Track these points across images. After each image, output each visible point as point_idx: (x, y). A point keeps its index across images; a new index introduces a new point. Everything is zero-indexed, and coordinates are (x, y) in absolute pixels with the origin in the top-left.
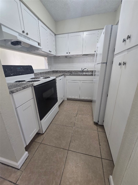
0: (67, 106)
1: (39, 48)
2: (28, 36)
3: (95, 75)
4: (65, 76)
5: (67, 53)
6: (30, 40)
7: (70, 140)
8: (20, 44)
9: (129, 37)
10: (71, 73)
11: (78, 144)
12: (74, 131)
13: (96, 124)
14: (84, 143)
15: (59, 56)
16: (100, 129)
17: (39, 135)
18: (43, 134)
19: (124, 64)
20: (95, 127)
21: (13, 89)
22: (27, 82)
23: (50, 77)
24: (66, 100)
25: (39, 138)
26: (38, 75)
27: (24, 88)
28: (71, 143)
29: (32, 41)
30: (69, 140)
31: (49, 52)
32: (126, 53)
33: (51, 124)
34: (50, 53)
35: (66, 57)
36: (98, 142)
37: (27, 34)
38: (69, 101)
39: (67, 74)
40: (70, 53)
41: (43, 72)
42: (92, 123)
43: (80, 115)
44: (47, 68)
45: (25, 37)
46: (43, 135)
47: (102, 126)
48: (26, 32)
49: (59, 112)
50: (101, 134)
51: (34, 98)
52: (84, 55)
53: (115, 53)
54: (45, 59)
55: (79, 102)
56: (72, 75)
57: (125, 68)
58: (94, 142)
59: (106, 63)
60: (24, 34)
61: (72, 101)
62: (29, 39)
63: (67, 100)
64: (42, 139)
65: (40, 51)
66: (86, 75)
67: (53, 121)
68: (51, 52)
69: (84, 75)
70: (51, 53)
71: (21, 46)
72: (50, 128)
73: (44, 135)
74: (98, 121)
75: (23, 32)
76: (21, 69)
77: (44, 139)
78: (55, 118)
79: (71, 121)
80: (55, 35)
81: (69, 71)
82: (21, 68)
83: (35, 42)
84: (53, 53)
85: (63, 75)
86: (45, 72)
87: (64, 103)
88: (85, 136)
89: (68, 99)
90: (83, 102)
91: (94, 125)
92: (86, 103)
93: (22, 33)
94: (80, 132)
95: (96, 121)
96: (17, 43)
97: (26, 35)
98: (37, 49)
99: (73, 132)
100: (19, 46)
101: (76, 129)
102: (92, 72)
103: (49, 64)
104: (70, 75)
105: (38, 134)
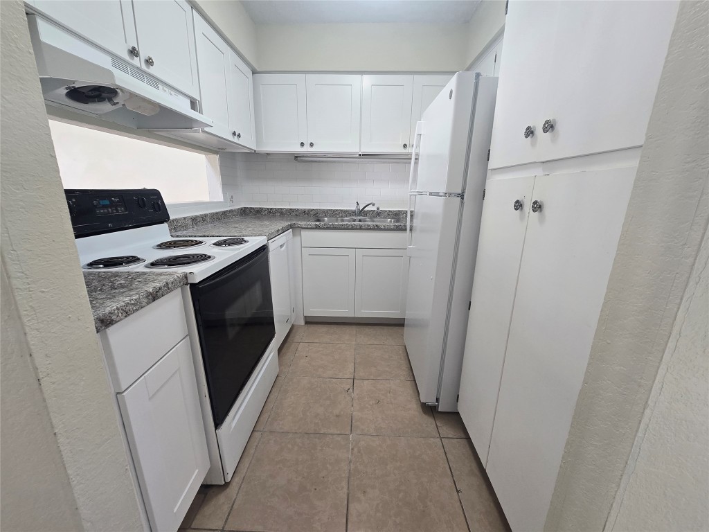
0: (311, 348)
1: (196, 121)
2: (152, 70)
3: (411, 230)
4: (297, 231)
5: (302, 144)
6: (160, 87)
7: (345, 490)
8: (110, 100)
9: (549, 127)
10: (317, 219)
11: (378, 504)
12: (356, 450)
13: (430, 410)
14: (401, 495)
15: (267, 154)
16: (447, 431)
17: (206, 494)
18: (227, 485)
19: (537, 207)
20: (428, 423)
21: (108, 309)
22: (153, 265)
23: (245, 238)
24: (303, 323)
25: (208, 510)
26: (185, 227)
27: (154, 296)
28: (351, 506)
29: (167, 90)
30: (343, 494)
31: (230, 138)
32: (539, 172)
33: (257, 435)
34: (235, 139)
35: (297, 157)
36: (448, 482)
37: (149, 62)
38: (313, 328)
39: (303, 223)
40: (312, 145)
41: (206, 215)
42: (414, 410)
43: (366, 382)
44: (219, 197)
45: (139, 73)
46: (228, 490)
47: (454, 418)
48: (144, 55)
49: (279, 378)
50: (456, 448)
51: (189, 335)
52: (363, 155)
53: (493, 164)
54: (209, 160)
55: (354, 329)
56: (324, 229)
57: (542, 220)
58: (436, 481)
59: (462, 196)
60: (136, 61)
61: (323, 329)
62: (155, 81)
63: (307, 323)
64: (226, 508)
65: (196, 131)
66: (377, 228)
67: (261, 418)
68: (239, 136)
69: (369, 229)
70: (240, 141)
71: (114, 108)
72: (252, 451)
73: (233, 490)
74: (437, 400)
75: (133, 52)
76: (112, 205)
77: (235, 507)
78: (270, 405)
79: (336, 412)
80: (254, 72)
81: (306, 214)
82: (112, 202)
83: (181, 97)
84: (248, 141)
85: (291, 227)
86: (213, 214)
87: (297, 337)
88: (398, 464)
89: (310, 321)
90: (368, 330)
91: (425, 417)
92: (378, 330)
93: (126, 56)
94: (380, 451)
95: (431, 400)
96: (96, 93)
97: (144, 67)
98: (187, 122)
99: (352, 454)
100: (105, 107)
101: (363, 443)
102: (397, 215)
103: (228, 180)
104: (317, 228)
105: (207, 491)
